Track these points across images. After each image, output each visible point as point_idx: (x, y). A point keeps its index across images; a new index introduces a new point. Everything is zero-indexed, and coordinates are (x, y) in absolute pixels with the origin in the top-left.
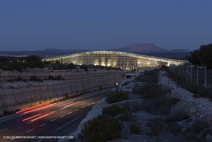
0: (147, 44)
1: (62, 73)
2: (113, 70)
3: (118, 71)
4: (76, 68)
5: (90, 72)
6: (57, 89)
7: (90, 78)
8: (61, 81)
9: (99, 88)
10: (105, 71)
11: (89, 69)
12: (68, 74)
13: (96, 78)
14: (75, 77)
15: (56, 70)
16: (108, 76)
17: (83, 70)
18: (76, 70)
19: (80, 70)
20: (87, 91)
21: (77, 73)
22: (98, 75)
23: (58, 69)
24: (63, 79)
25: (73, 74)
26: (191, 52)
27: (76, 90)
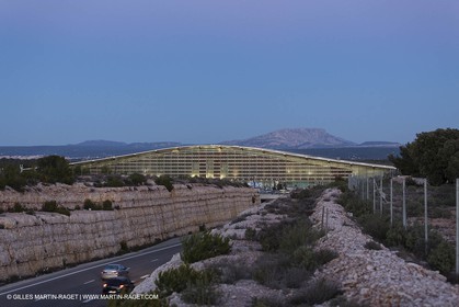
0: (309, 130)
1: (115, 195)
2: (231, 188)
3: (243, 189)
4: (146, 184)
5: (177, 193)
6: (104, 229)
7: (177, 206)
8: (112, 213)
9: (197, 228)
10: (212, 189)
11: (175, 186)
12: (129, 196)
13: (192, 204)
14: (145, 204)
15: (102, 189)
16: (220, 200)
17: (162, 187)
18: (146, 188)
19: (155, 187)
20: (172, 235)
21: (149, 195)
22: (195, 198)
23: (105, 186)
24: (118, 208)
25: (140, 196)
26: (401, 148)
27: (146, 232)
